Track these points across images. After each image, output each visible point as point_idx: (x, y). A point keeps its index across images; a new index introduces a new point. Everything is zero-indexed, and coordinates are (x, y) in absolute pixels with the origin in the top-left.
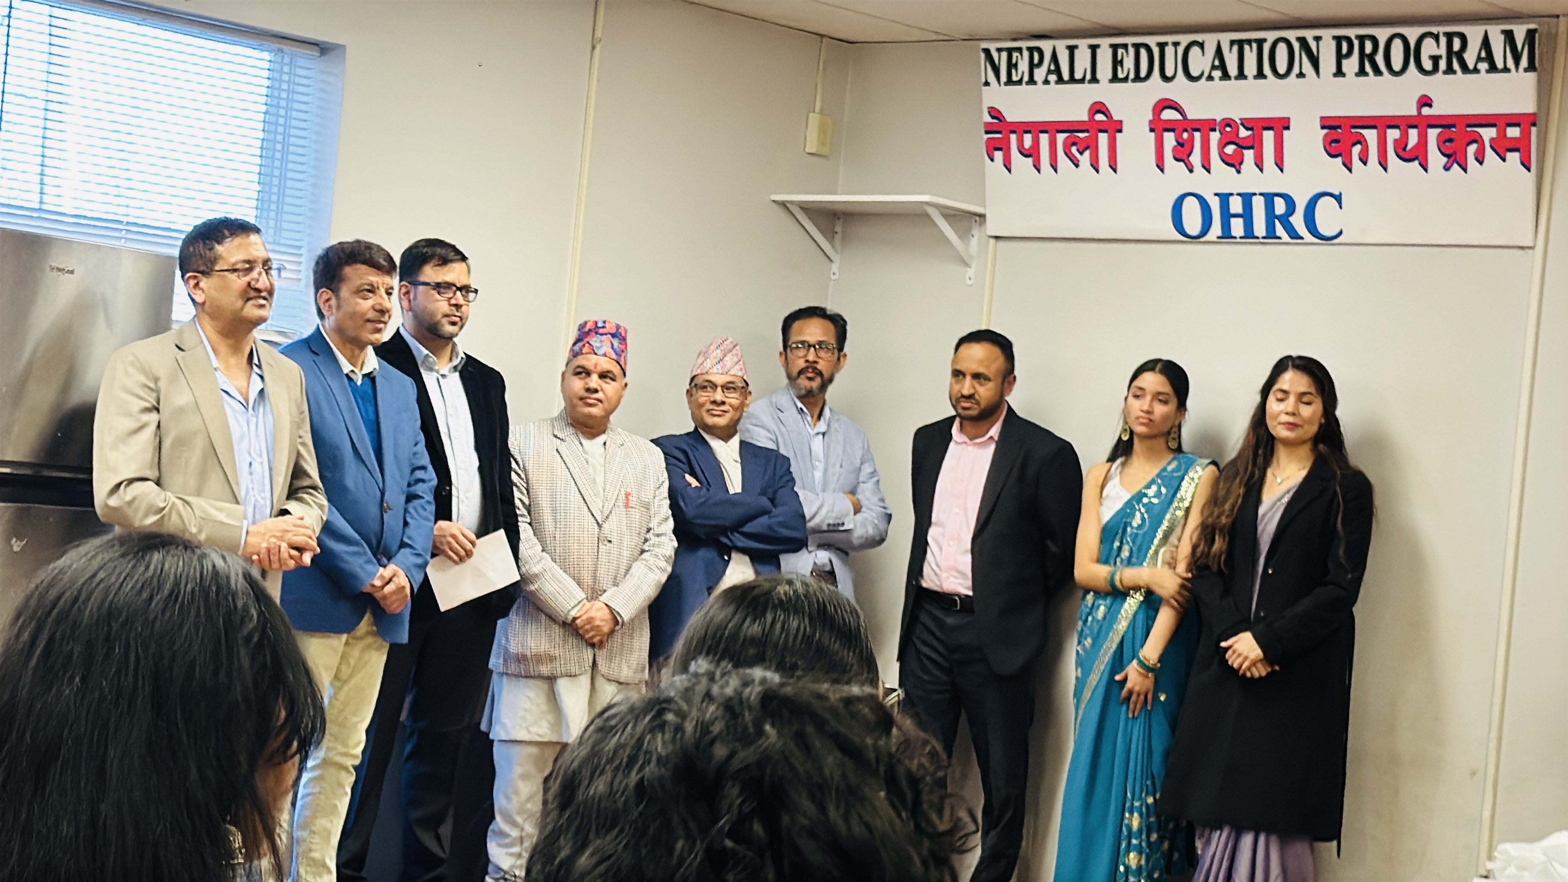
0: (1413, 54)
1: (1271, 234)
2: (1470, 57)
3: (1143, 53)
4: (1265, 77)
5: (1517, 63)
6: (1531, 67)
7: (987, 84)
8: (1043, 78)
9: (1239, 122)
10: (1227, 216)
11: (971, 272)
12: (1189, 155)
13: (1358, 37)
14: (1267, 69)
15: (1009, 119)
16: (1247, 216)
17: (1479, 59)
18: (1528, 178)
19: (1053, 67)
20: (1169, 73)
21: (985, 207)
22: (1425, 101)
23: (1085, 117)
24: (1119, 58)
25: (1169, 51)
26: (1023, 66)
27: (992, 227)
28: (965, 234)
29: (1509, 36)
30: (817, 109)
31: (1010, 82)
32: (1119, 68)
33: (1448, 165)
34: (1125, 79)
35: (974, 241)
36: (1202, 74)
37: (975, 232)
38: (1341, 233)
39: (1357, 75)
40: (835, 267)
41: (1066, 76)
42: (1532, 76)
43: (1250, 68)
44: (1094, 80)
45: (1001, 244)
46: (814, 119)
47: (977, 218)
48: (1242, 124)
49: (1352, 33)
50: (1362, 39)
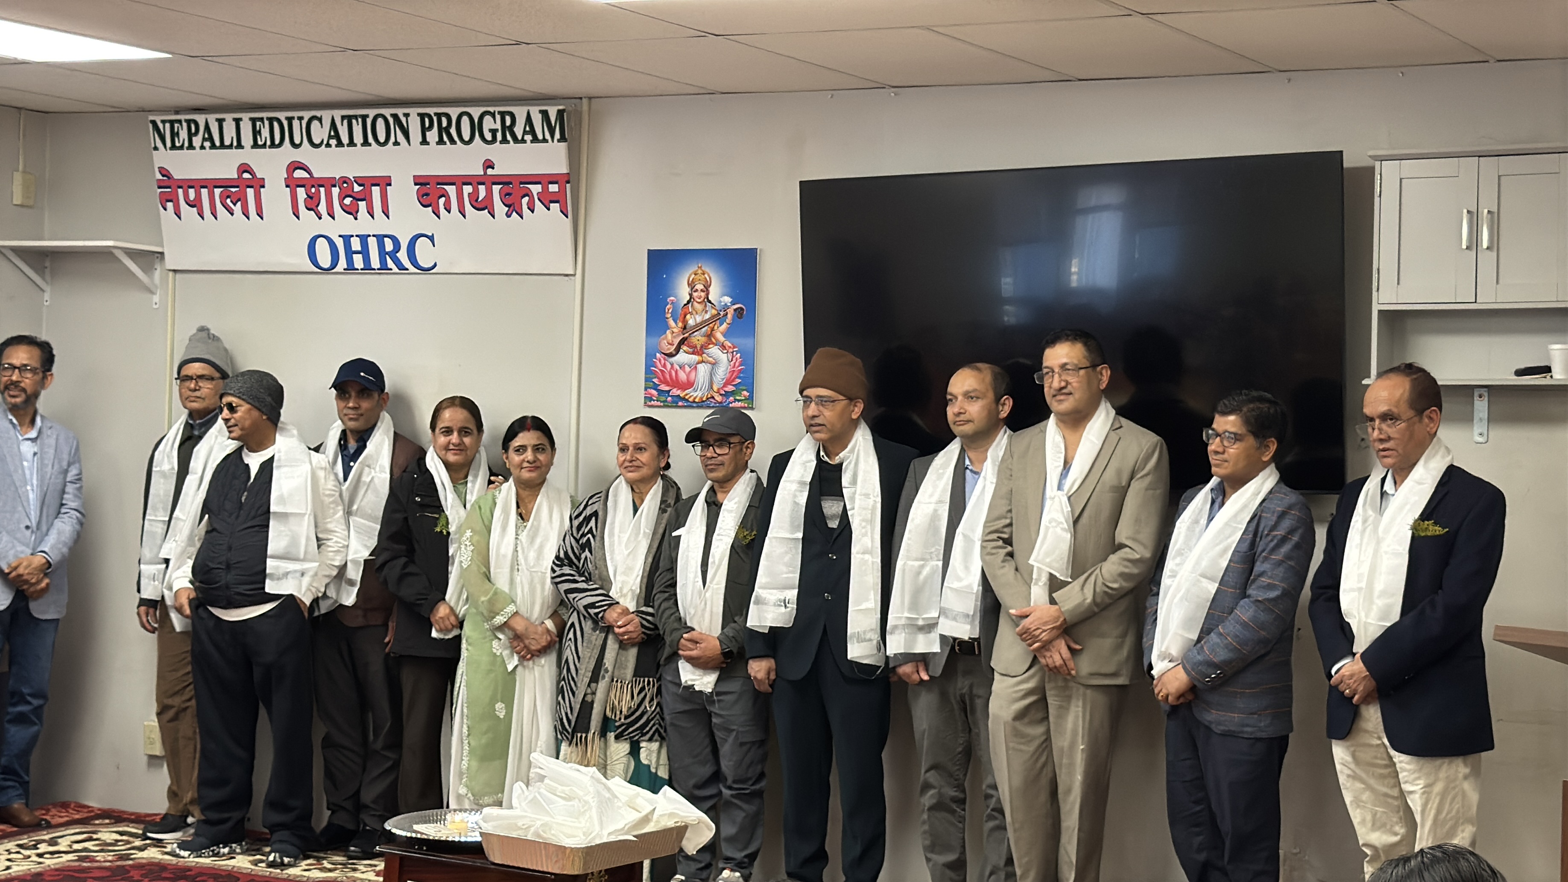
0: (477, 127)
1: (384, 267)
2: (519, 130)
3: (276, 124)
4: (370, 145)
5: (552, 137)
6: (563, 139)
7: (156, 148)
8: (200, 144)
9: (353, 180)
10: (349, 253)
11: (156, 298)
12: (318, 205)
13: (436, 114)
14: (371, 139)
15: (177, 175)
16: (365, 252)
17: (525, 132)
18: (567, 222)
19: (206, 136)
20: (297, 141)
21: (162, 246)
22: (489, 165)
23: (236, 176)
25: (296, 123)
26: (184, 134)
27: (171, 262)
28: (148, 269)
29: (545, 114)
30: (21, 168)
31: (173, 147)
33: (509, 213)
35: (157, 274)
36: (322, 141)
37: (158, 266)
38: (435, 265)
39: (438, 143)
40: (47, 296)
41: (218, 143)
42: (563, 145)
43: (358, 138)
44: (240, 146)
45: (178, 276)
46: (18, 178)
47: (159, 255)
48: (355, 181)
49: (431, 111)
50: (439, 115)
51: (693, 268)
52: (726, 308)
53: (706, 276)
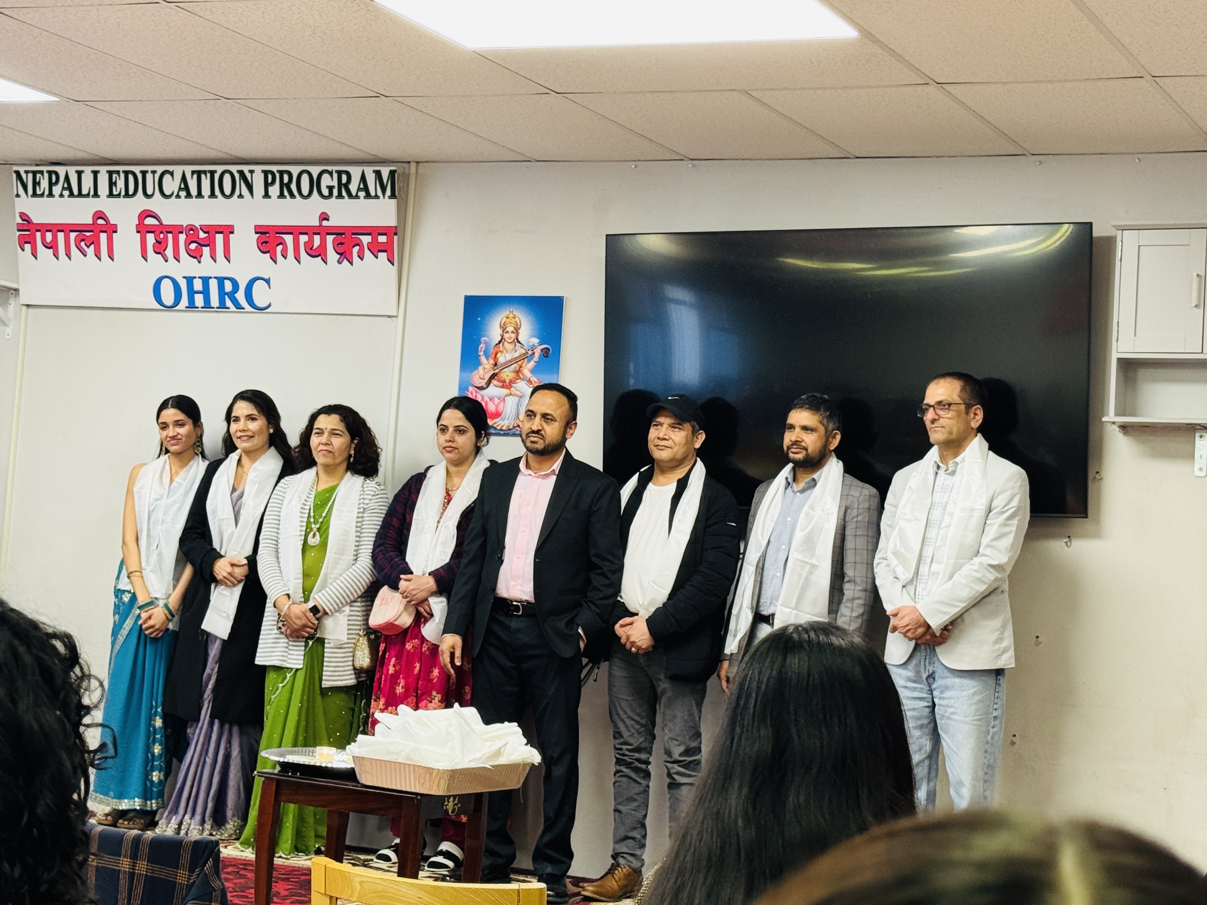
0: (315, 184)
1: (222, 306)
2: (353, 188)
3: (131, 178)
4: (216, 197)
5: (384, 192)
6: (393, 196)
7: (18, 196)
8: (59, 193)
9: (199, 227)
10: (192, 293)
11: (9, 330)
12: (165, 250)
13: (278, 171)
14: (217, 191)
15: (35, 221)
16: (206, 292)
17: (359, 189)
18: (394, 269)
19: (66, 186)
20: (149, 191)
21: (18, 283)
22: (324, 217)
23: (90, 221)
24: (114, 180)
25: (149, 176)
26: (45, 183)
27: (24, 298)
28: (4, 304)
29: (378, 174)
31: (34, 194)
32: (114, 188)
33: (340, 260)
34: (119, 196)
35: (11, 308)
36: (173, 194)
37: (12, 301)
38: (269, 306)
39: (279, 197)
41: (76, 192)
42: (393, 202)
43: (206, 190)
44: (96, 195)
45: (31, 310)
47: (13, 292)
48: (201, 229)
49: (275, 168)
50: (281, 173)
51: (507, 313)
52: (533, 348)
53: (517, 319)
